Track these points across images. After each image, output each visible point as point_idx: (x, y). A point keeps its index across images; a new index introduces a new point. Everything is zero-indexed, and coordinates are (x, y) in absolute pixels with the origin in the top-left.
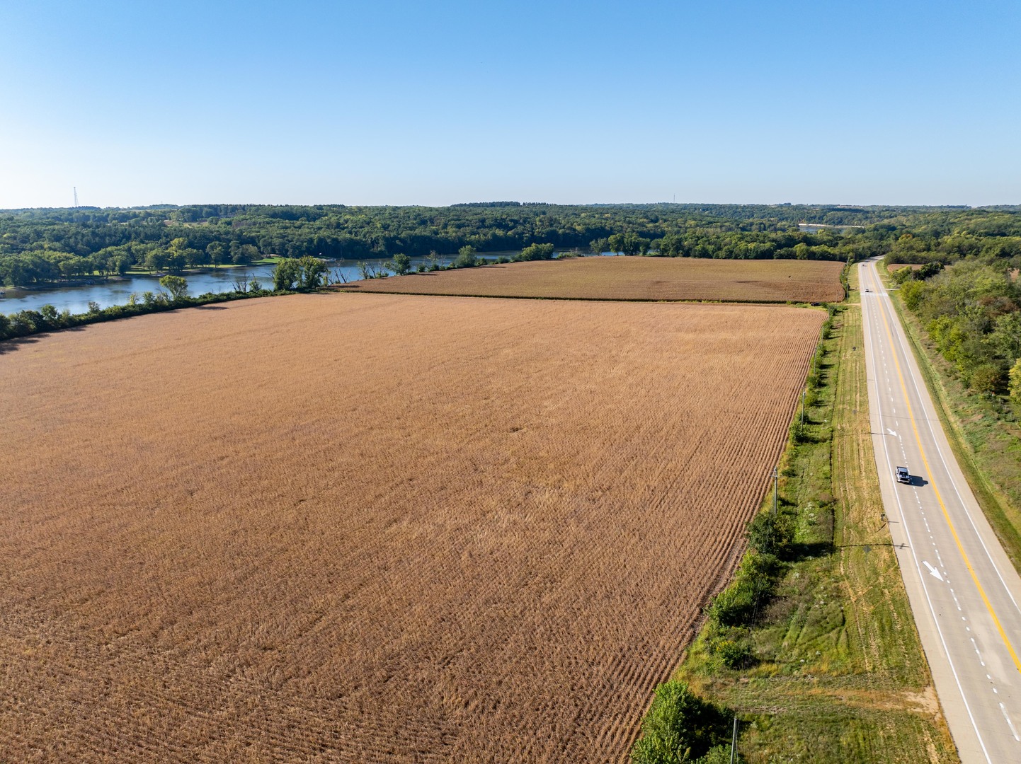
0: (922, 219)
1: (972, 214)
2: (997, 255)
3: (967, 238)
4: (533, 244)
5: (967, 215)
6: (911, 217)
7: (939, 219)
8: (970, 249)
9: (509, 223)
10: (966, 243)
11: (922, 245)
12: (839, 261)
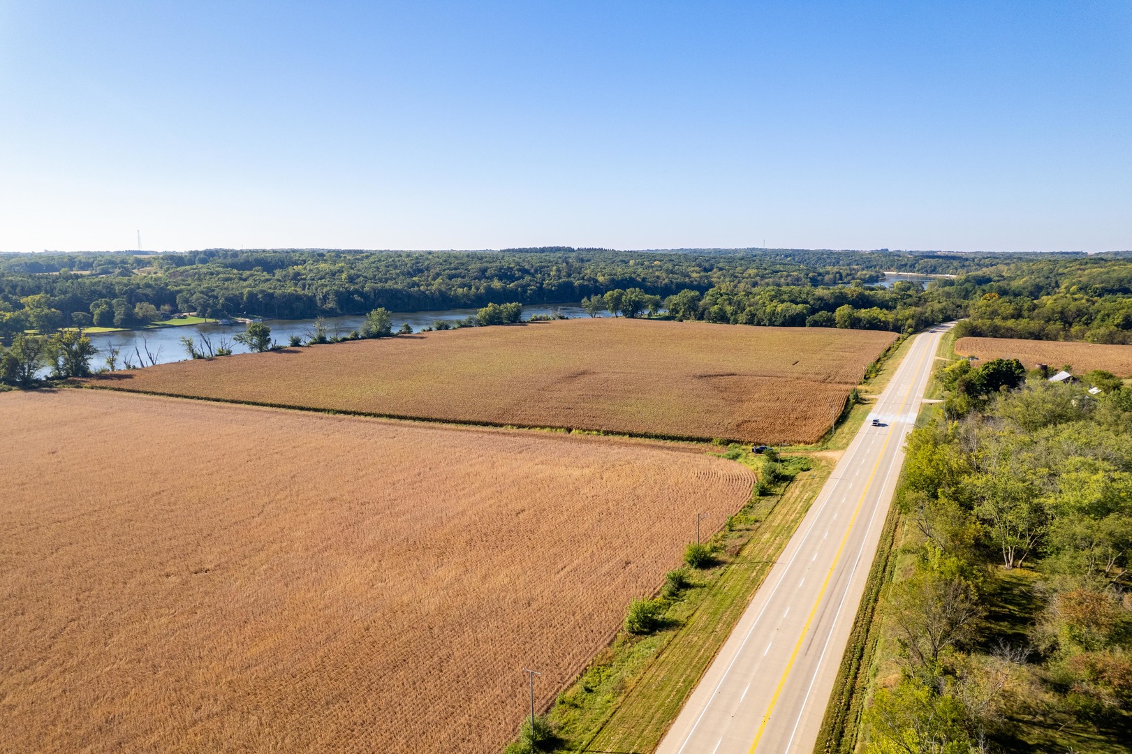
0: (1025, 268)
1: (1086, 263)
2: (1117, 326)
3: (1076, 300)
4: (490, 304)
5: (1081, 264)
6: (1012, 266)
7: (1045, 269)
8: (1078, 315)
9: (516, 272)
10: (1073, 306)
11: (1009, 309)
12: (892, 331)
